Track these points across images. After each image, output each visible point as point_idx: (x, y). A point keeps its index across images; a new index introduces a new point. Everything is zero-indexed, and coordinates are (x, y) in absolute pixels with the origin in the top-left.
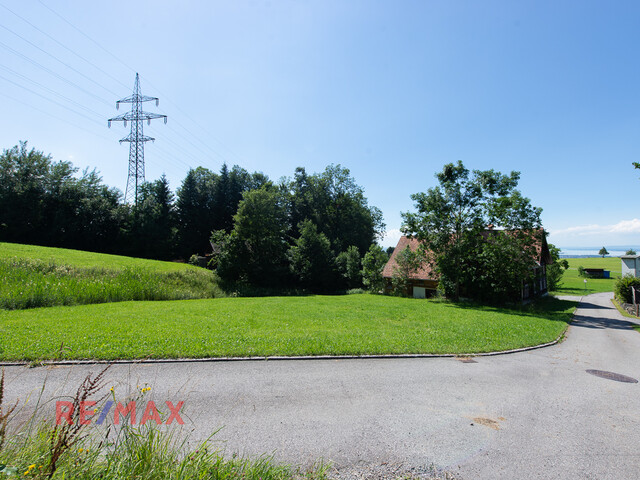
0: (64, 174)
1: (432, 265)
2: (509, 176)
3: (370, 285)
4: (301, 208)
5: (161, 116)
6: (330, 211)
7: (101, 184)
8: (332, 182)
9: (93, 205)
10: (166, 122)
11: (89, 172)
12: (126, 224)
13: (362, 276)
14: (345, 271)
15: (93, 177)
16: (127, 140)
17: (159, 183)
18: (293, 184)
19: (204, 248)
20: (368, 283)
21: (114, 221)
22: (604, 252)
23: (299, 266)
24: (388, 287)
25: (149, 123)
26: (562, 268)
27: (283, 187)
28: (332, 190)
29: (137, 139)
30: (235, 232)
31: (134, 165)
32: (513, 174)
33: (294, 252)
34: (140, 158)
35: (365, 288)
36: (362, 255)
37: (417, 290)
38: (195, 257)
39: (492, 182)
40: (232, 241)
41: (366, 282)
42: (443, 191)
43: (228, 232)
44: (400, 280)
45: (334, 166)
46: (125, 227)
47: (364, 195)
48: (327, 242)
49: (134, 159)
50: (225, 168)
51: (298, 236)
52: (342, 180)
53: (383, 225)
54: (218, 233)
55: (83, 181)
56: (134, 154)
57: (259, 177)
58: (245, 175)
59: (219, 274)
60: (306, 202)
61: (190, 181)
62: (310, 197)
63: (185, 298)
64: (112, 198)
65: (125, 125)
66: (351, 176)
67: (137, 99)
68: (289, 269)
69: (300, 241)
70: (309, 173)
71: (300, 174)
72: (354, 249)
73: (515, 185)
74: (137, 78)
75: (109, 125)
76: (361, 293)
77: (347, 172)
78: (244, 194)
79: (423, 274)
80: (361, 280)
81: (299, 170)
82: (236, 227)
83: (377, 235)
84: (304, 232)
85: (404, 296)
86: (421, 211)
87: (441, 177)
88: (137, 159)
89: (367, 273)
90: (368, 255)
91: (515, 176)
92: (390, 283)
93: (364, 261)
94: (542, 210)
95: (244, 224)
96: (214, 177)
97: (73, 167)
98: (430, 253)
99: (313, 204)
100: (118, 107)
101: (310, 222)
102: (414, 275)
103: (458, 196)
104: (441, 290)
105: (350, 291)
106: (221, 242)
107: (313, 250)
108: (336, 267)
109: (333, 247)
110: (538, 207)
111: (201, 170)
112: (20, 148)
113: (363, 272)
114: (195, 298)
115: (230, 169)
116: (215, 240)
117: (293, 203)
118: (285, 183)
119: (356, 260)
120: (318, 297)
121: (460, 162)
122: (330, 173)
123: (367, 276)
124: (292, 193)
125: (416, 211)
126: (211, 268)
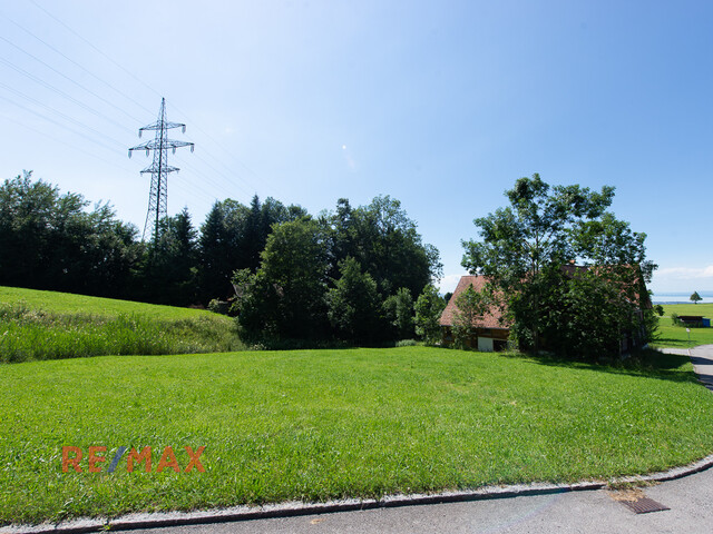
0: (72, 208)
1: (502, 308)
2: (600, 192)
3: (425, 336)
4: (343, 245)
5: (188, 144)
6: (378, 248)
7: (114, 219)
8: (380, 215)
9: (101, 242)
10: (192, 150)
11: (102, 206)
12: (138, 264)
13: (414, 325)
14: (395, 318)
15: (105, 212)
16: (149, 171)
17: (180, 217)
18: (334, 218)
19: (225, 291)
20: (422, 332)
21: (126, 261)
22: (696, 297)
23: (339, 312)
24: (448, 338)
25: (174, 152)
26: (657, 315)
27: (323, 221)
28: (380, 224)
29: (160, 170)
30: (262, 272)
31: (155, 198)
32: (605, 189)
33: (334, 295)
34: (162, 191)
35: (419, 338)
36: (415, 299)
37: (482, 341)
38: (215, 302)
39: (579, 200)
40: (257, 283)
41: (419, 331)
42: (515, 212)
43: (254, 272)
44: (461, 328)
45: (383, 197)
46: (137, 268)
47: (418, 231)
48: (374, 284)
49: (155, 192)
50: (256, 200)
51: (338, 276)
52: (391, 214)
53: (440, 266)
54: (241, 273)
55: (94, 215)
56: (156, 186)
57: (296, 211)
58: (280, 208)
59: (241, 322)
60: (349, 238)
61: (216, 215)
62: (354, 233)
63: (191, 352)
64: (126, 235)
65: (148, 154)
66: (402, 208)
67: (162, 126)
68: (326, 317)
69: (341, 283)
70: (354, 206)
71: (343, 206)
72: (406, 291)
73: (608, 203)
74: (163, 103)
75: (130, 155)
76: (413, 345)
77: (397, 204)
78: (274, 227)
79: (491, 321)
80: (414, 329)
81: (342, 201)
82: (264, 265)
83: (433, 277)
84: (345, 272)
85: (466, 349)
86: (487, 240)
87: (513, 196)
88: (159, 192)
89: (420, 320)
90: (421, 298)
91: (609, 192)
92: (449, 333)
93: (416, 306)
94: (645, 236)
95: (273, 261)
96: (244, 210)
97: (84, 201)
98: (500, 293)
99: (357, 240)
100: (140, 135)
101: (353, 259)
102: (479, 322)
103: (536, 218)
104: (513, 341)
105: (400, 343)
106: (245, 283)
107: (356, 293)
108: (384, 312)
109: (380, 289)
110: (639, 232)
111: (230, 203)
112: (23, 178)
113: (416, 319)
114: (206, 352)
115: (262, 201)
116: (237, 281)
117: (335, 239)
118: (326, 218)
119: (408, 306)
120: (362, 351)
121: (537, 175)
122: (377, 205)
123: (420, 324)
124: (333, 227)
125: (482, 240)
126: (232, 314)
